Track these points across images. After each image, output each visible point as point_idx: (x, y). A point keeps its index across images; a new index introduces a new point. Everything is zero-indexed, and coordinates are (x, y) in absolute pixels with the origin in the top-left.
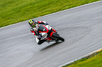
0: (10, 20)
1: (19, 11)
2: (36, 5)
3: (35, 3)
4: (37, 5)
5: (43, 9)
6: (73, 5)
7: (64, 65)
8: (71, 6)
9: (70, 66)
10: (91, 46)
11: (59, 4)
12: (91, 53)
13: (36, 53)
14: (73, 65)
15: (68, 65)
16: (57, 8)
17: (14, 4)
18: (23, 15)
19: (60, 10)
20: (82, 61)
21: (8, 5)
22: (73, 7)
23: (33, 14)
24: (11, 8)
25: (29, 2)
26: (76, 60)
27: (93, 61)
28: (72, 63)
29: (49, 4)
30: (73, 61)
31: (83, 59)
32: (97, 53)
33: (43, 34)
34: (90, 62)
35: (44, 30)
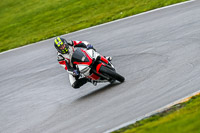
0: (11, 39)
1: (28, 23)
2: (61, 9)
3: (59, 7)
4: (64, 9)
5: (74, 18)
6: (134, 10)
7: (117, 128)
8: (130, 11)
9: (127, 131)
10: (169, 91)
11: (106, 8)
12: (169, 106)
13: (60, 105)
14: (134, 130)
15: (124, 129)
16: (102, 15)
17: (18, 8)
18: (36, 30)
19: (109, 19)
20: (151, 121)
21: (7, 9)
22: (133, 14)
23: (56, 28)
24: (13, 16)
25: (48, 3)
26: (139, 119)
27: (174, 120)
28: (132, 125)
29: (87, 8)
30: (133, 122)
31: (153, 118)
32: (181, 105)
33: (81, 67)
34: (168, 123)
35: (83, 59)
